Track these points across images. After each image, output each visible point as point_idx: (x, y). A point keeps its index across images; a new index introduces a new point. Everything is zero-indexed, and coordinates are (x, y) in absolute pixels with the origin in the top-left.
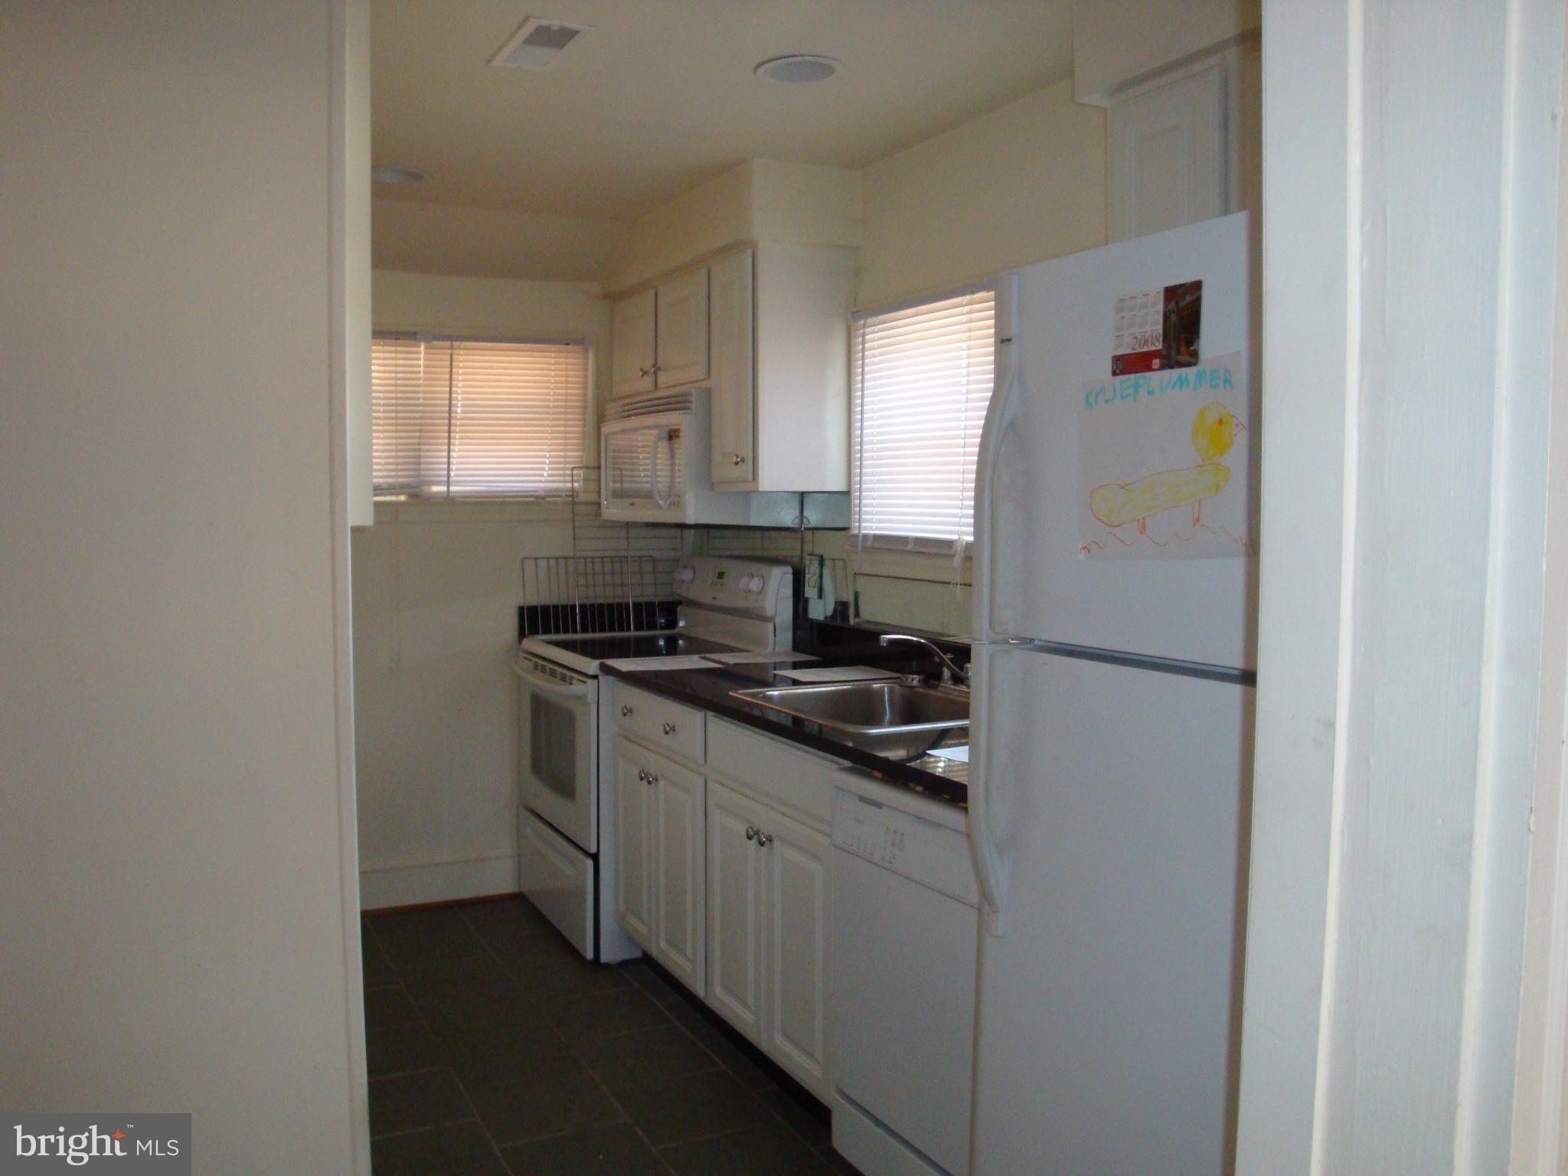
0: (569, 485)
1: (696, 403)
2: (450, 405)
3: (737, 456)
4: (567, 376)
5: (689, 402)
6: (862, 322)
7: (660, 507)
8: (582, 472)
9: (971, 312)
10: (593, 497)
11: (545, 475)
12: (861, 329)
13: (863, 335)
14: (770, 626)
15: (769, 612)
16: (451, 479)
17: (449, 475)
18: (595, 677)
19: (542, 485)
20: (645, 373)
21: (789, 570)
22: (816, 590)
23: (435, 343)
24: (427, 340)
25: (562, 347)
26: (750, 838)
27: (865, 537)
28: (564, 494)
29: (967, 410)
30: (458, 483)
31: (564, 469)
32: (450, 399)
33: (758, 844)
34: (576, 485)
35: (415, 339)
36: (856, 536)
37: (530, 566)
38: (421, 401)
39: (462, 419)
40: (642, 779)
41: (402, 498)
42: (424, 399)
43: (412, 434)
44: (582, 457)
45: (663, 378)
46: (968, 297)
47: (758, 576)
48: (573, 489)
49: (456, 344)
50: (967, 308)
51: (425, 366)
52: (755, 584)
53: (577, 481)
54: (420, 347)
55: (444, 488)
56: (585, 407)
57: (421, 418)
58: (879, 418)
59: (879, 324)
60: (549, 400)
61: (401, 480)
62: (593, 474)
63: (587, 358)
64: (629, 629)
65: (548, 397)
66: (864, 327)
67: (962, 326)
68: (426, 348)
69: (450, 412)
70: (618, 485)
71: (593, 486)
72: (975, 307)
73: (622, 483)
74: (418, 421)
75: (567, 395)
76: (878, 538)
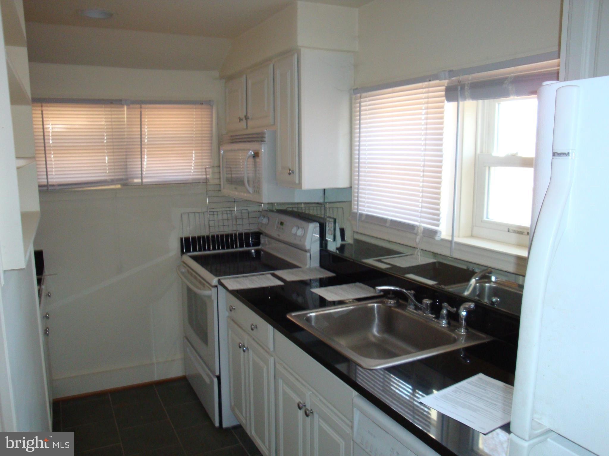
0: (204, 176)
1: (268, 137)
2: (141, 138)
3: (290, 170)
4: (202, 121)
5: (264, 138)
6: (359, 95)
7: (249, 193)
8: (211, 170)
9: (428, 92)
10: (217, 182)
11: (192, 171)
12: (358, 99)
13: (360, 103)
14: (308, 254)
15: (308, 247)
16: (143, 176)
17: (142, 174)
18: (216, 286)
19: (191, 177)
20: (241, 120)
21: (318, 225)
22: (332, 237)
23: (132, 106)
24: (128, 105)
25: (200, 106)
26: (300, 408)
27: (361, 215)
28: (201, 181)
29: (425, 150)
30: (147, 177)
31: (202, 169)
32: (141, 135)
33: (305, 415)
34: (208, 176)
35: (121, 104)
36: (356, 213)
37: (185, 217)
38: (126, 136)
39: (148, 144)
40: (240, 347)
41: (119, 186)
42: (128, 135)
43: (121, 154)
44: (210, 162)
45: (250, 123)
46: (426, 83)
47: (301, 228)
48: (206, 179)
49: (143, 106)
50: (425, 90)
51: (127, 118)
52: (300, 232)
53: (209, 174)
54: (124, 108)
55: (139, 180)
56: (212, 137)
57: (127, 145)
58: (369, 150)
59: (369, 97)
60: (193, 134)
61: (117, 177)
62: (216, 170)
63: (212, 112)
64: (236, 247)
65: (192, 132)
66: (361, 98)
67: (422, 100)
68: (127, 108)
69: (141, 141)
70: (230, 176)
71: (217, 176)
72: (431, 89)
73: (231, 174)
74: (125, 147)
75: (202, 131)
76: (367, 216)
